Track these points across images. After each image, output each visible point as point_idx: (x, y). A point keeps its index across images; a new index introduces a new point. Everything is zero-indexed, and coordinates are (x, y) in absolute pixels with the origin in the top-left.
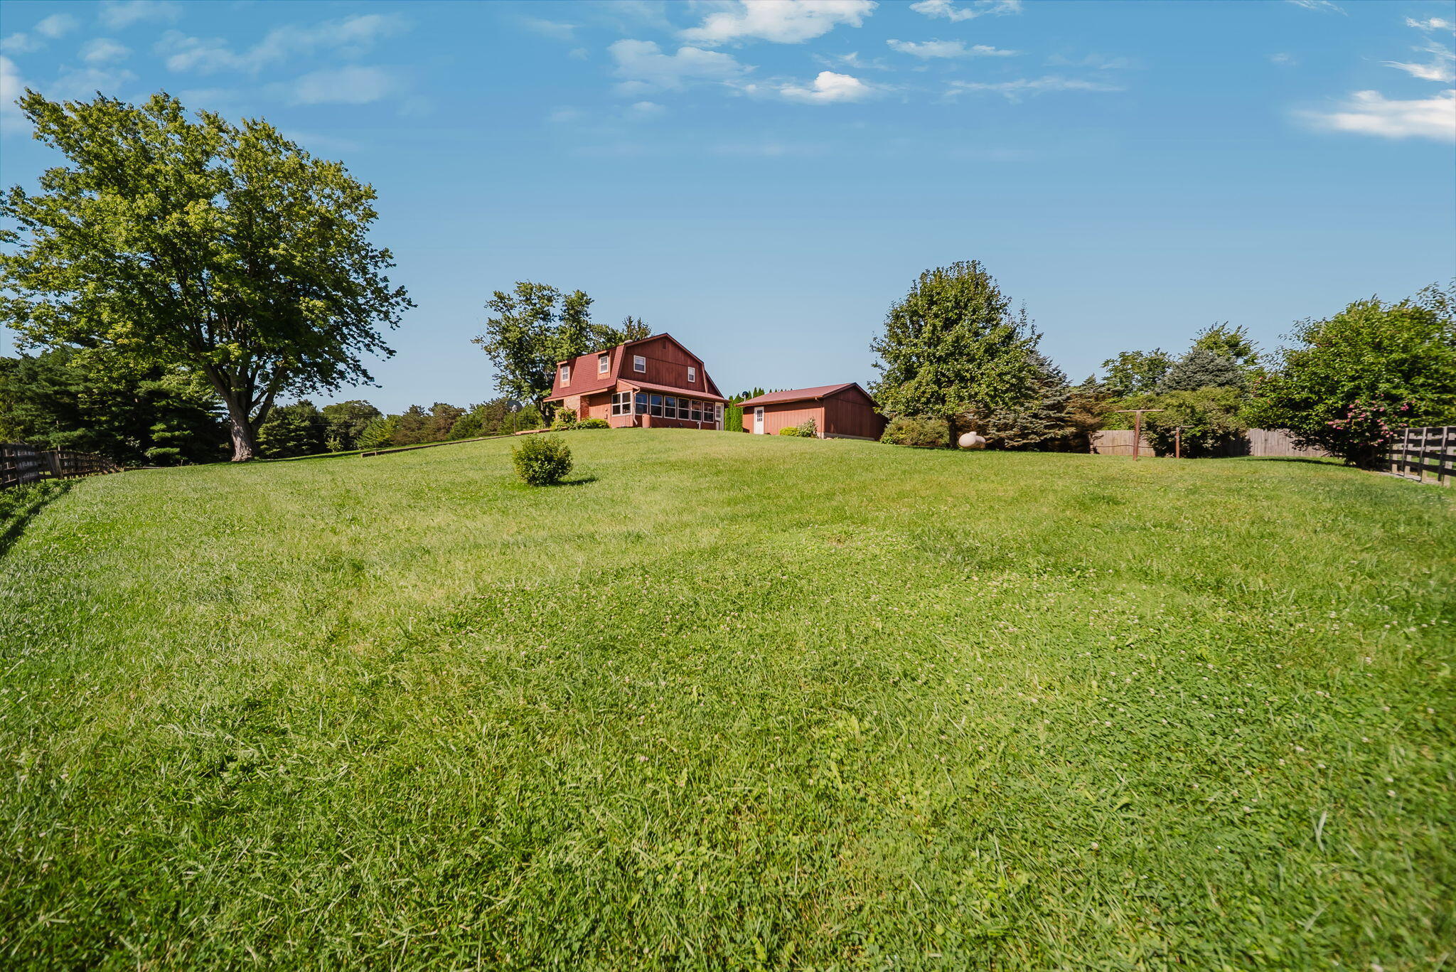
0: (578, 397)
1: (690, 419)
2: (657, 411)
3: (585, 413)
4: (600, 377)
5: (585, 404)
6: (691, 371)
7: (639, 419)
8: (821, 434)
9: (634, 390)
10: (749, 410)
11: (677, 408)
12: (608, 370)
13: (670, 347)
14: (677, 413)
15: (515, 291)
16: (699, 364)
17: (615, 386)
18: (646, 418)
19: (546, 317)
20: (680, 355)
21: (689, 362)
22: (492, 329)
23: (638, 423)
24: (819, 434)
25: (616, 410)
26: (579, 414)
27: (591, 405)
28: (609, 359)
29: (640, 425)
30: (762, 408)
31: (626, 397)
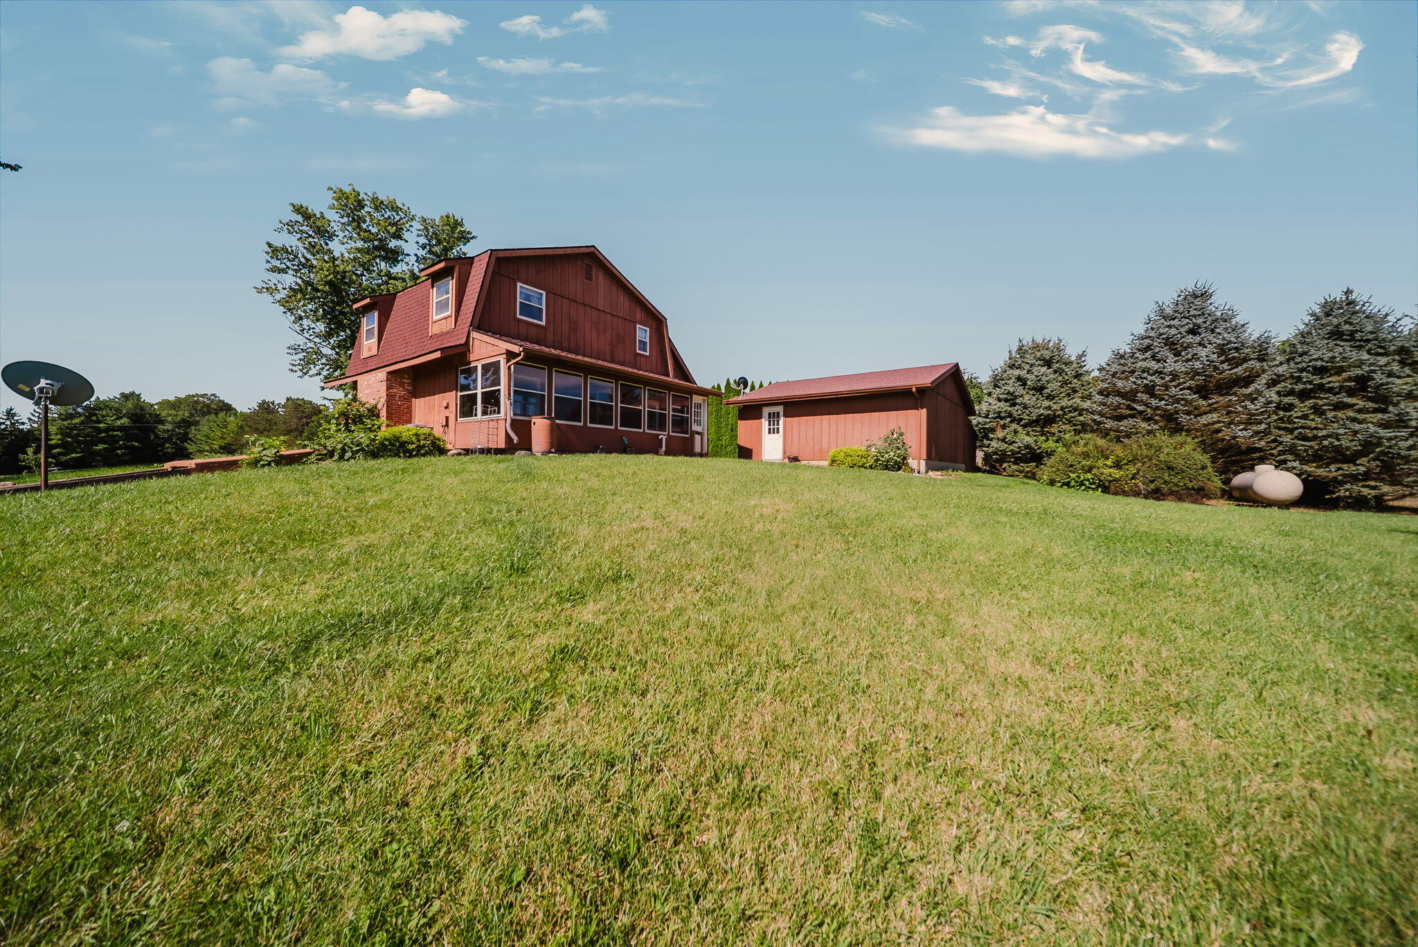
0: (382, 375)
1: (645, 429)
2: (568, 409)
3: (399, 413)
4: (434, 329)
5: (399, 391)
6: (643, 333)
7: (522, 428)
8: (917, 462)
9: (510, 355)
10: (751, 411)
11: (618, 405)
12: (450, 311)
13: (601, 278)
14: (617, 415)
15: (332, 207)
16: (657, 322)
17: (465, 348)
18: (540, 427)
19: (393, 256)
20: (622, 299)
21: (639, 314)
22: (277, 263)
23: (520, 441)
24: (912, 463)
25: (467, 407)
26: (383, 413)
27: (416, 394)
28: (451, 284)
29: (526, 445)
30: (780, 409)
31: (491, 369)
